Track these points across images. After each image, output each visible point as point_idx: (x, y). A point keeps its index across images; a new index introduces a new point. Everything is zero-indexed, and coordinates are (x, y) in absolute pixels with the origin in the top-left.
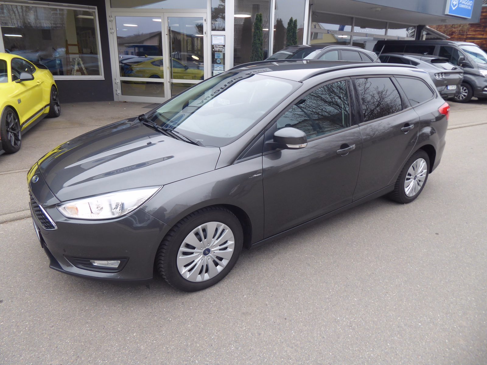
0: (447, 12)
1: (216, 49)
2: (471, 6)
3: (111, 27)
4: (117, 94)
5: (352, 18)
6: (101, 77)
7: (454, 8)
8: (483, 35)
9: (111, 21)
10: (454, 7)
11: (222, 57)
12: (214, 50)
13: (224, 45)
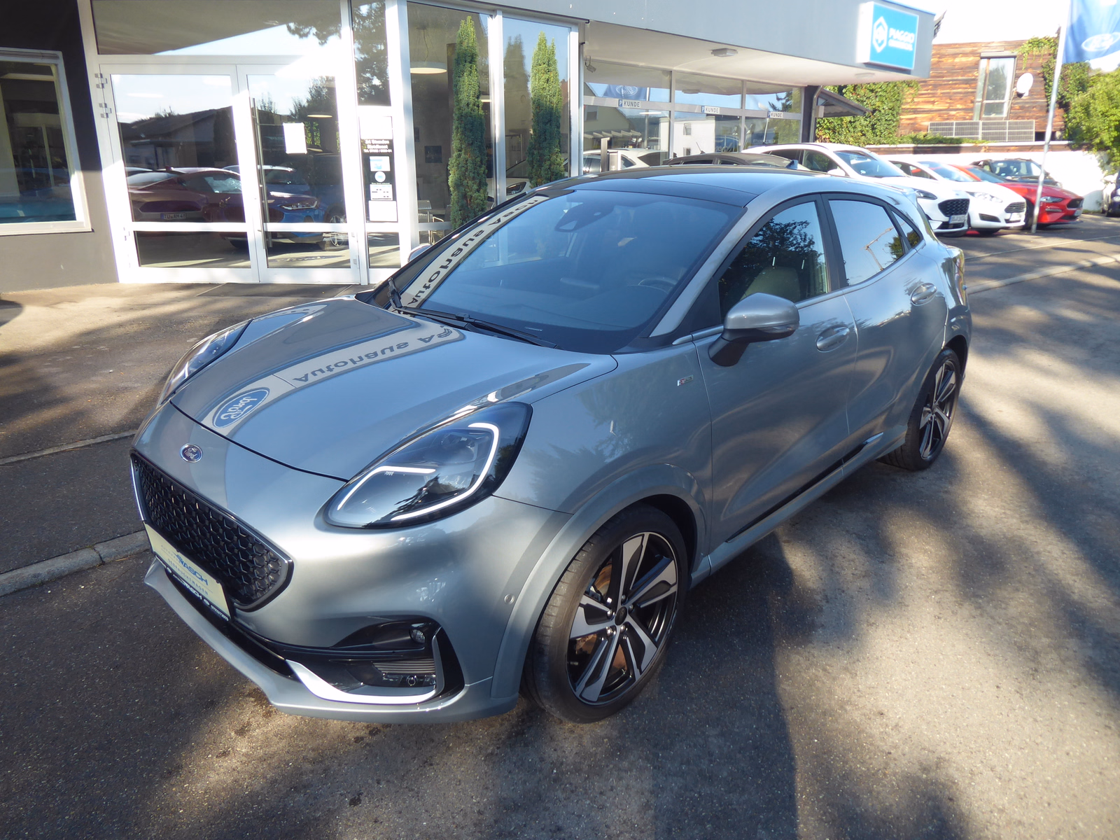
1: (372, 149)
3: (102, 102)
5: (671, 72)
6: (81, 224)
7: (879, 49)
8: (933, 103)
9: (101, 86)
10: (880, 45)
11: (387, 167)
12: (366, 151)
13: (391, 138)
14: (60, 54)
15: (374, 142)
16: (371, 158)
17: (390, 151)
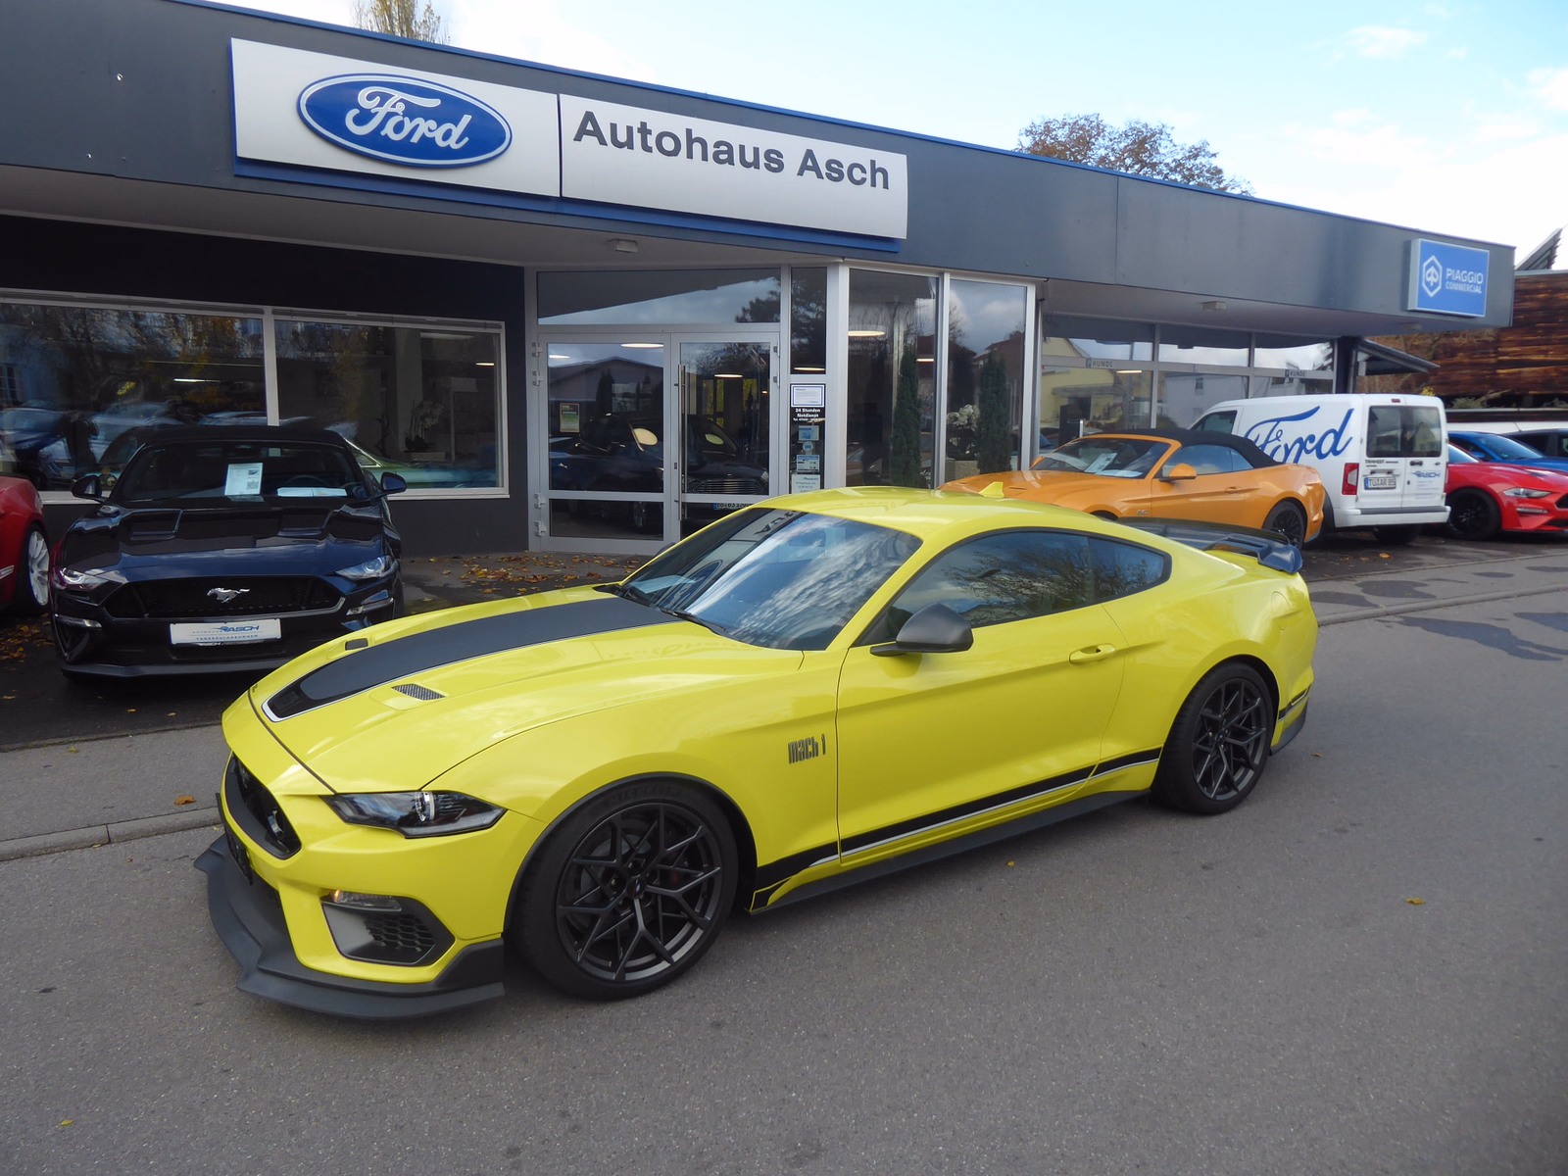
0: (1413, 304)
1: (802, 417)
2: (1482, 287)
3: (536, 370)
4: (537, 535)
5: (1152, 326)
6: (501, 492)
7: (1431, 294)
9: (536, 355)
10: (1432, 289)
11: (816, 436)
12: (795, 419)
13: (823, 406)
14: (503, 324)
15: (804, 410)
17: (821, 419)
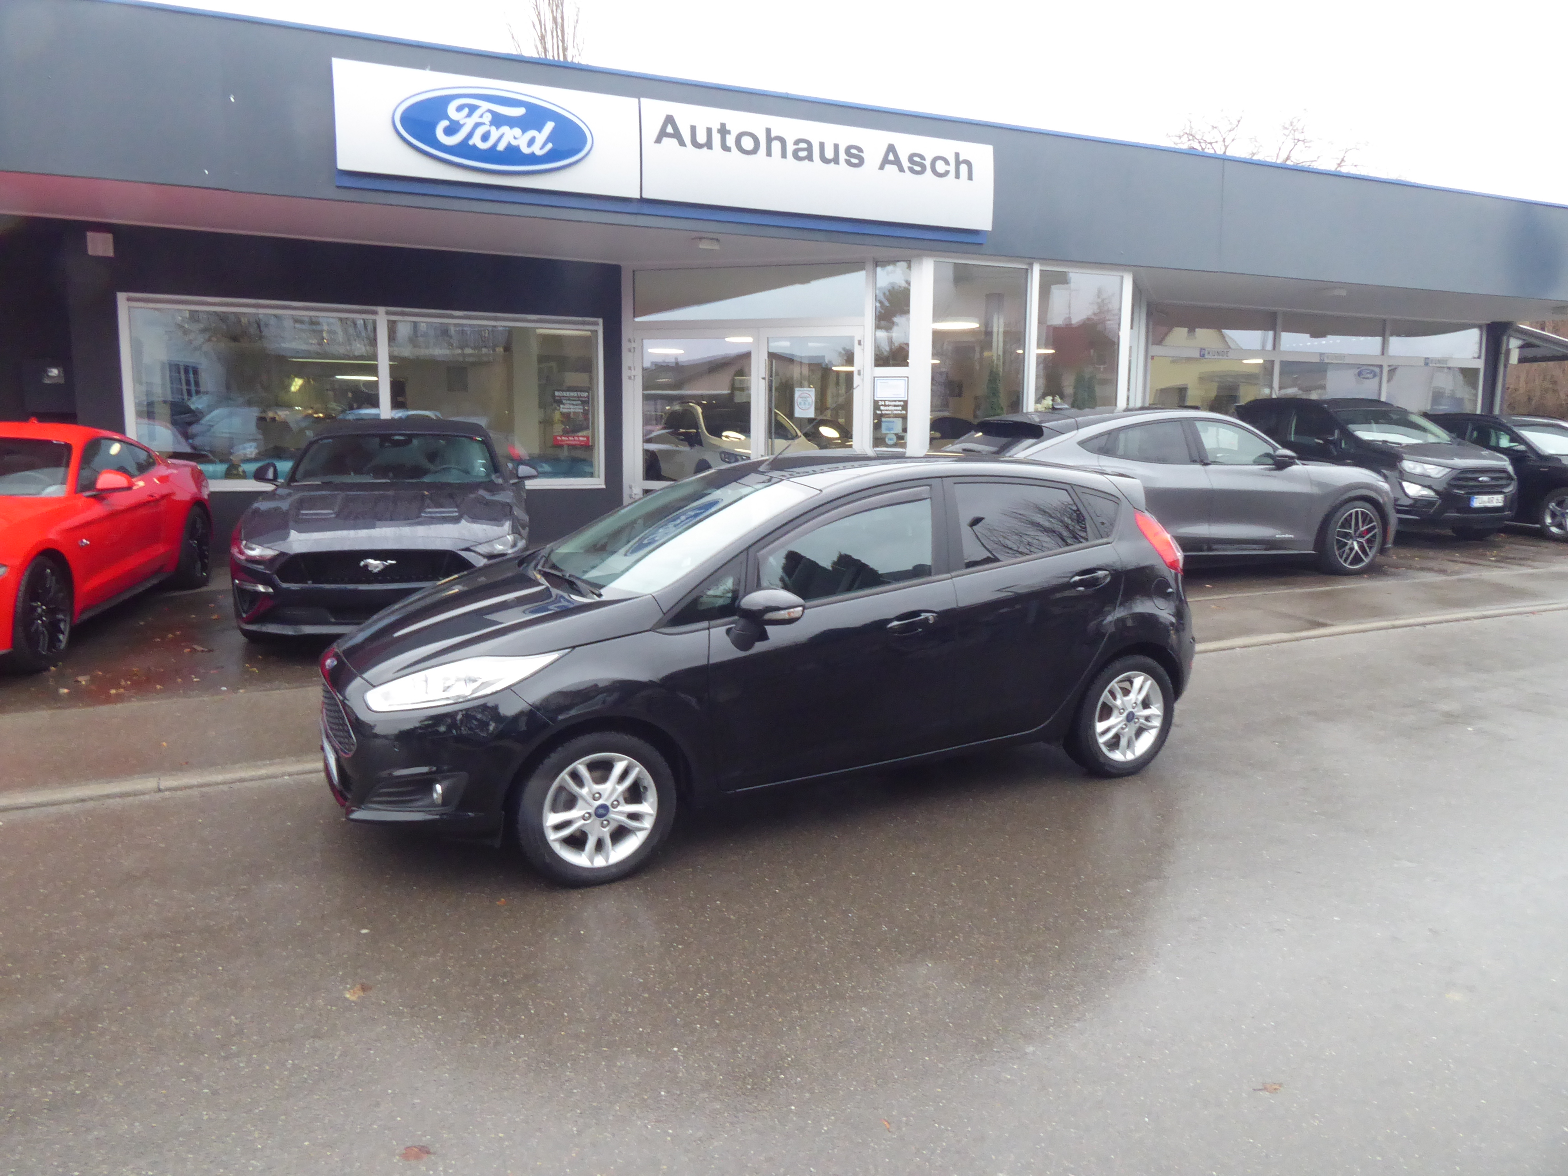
1: (885, 410)
3: (631, 365)
5: (1272, 314)
6: (597, 482)
11: (898, 429)
12: (878, 412)
13: (906, 399)
14: (600, 321)
15: (887, 403)
16: (883, 419)
17: (904, 412)
